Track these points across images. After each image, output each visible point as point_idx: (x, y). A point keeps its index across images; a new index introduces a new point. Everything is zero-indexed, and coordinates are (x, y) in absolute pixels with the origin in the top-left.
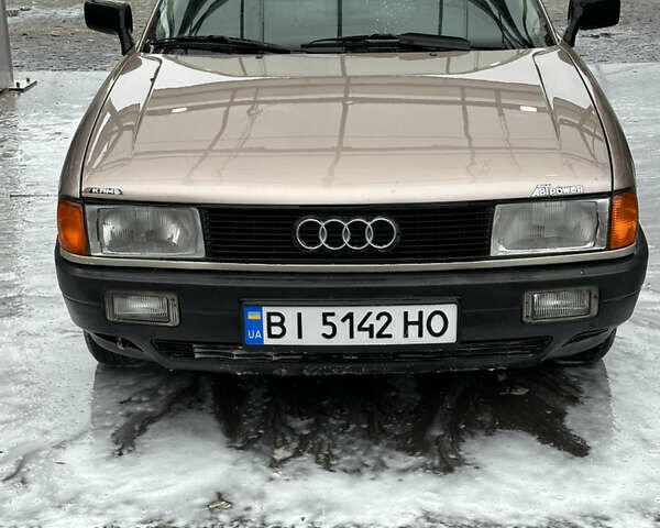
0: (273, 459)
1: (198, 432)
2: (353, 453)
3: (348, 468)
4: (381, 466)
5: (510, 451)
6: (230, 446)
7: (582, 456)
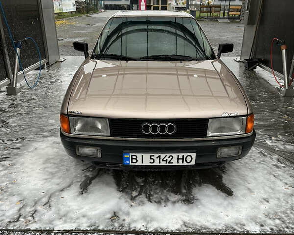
0: (132, 196)
1: (108, 184)
2: (157, 194)
3: (157, 200)
4: (167, 200)
5: (207, 193)
6: (118, 190)
7: (231, 196)
